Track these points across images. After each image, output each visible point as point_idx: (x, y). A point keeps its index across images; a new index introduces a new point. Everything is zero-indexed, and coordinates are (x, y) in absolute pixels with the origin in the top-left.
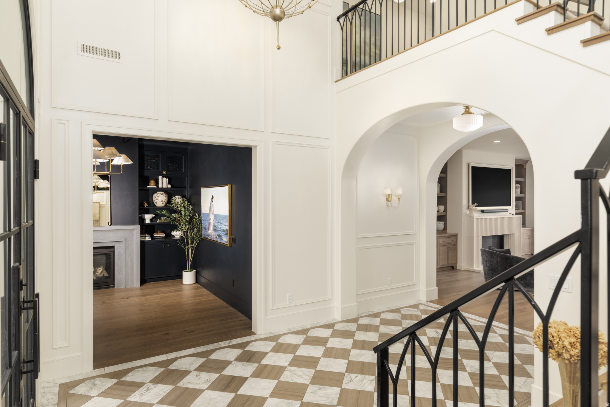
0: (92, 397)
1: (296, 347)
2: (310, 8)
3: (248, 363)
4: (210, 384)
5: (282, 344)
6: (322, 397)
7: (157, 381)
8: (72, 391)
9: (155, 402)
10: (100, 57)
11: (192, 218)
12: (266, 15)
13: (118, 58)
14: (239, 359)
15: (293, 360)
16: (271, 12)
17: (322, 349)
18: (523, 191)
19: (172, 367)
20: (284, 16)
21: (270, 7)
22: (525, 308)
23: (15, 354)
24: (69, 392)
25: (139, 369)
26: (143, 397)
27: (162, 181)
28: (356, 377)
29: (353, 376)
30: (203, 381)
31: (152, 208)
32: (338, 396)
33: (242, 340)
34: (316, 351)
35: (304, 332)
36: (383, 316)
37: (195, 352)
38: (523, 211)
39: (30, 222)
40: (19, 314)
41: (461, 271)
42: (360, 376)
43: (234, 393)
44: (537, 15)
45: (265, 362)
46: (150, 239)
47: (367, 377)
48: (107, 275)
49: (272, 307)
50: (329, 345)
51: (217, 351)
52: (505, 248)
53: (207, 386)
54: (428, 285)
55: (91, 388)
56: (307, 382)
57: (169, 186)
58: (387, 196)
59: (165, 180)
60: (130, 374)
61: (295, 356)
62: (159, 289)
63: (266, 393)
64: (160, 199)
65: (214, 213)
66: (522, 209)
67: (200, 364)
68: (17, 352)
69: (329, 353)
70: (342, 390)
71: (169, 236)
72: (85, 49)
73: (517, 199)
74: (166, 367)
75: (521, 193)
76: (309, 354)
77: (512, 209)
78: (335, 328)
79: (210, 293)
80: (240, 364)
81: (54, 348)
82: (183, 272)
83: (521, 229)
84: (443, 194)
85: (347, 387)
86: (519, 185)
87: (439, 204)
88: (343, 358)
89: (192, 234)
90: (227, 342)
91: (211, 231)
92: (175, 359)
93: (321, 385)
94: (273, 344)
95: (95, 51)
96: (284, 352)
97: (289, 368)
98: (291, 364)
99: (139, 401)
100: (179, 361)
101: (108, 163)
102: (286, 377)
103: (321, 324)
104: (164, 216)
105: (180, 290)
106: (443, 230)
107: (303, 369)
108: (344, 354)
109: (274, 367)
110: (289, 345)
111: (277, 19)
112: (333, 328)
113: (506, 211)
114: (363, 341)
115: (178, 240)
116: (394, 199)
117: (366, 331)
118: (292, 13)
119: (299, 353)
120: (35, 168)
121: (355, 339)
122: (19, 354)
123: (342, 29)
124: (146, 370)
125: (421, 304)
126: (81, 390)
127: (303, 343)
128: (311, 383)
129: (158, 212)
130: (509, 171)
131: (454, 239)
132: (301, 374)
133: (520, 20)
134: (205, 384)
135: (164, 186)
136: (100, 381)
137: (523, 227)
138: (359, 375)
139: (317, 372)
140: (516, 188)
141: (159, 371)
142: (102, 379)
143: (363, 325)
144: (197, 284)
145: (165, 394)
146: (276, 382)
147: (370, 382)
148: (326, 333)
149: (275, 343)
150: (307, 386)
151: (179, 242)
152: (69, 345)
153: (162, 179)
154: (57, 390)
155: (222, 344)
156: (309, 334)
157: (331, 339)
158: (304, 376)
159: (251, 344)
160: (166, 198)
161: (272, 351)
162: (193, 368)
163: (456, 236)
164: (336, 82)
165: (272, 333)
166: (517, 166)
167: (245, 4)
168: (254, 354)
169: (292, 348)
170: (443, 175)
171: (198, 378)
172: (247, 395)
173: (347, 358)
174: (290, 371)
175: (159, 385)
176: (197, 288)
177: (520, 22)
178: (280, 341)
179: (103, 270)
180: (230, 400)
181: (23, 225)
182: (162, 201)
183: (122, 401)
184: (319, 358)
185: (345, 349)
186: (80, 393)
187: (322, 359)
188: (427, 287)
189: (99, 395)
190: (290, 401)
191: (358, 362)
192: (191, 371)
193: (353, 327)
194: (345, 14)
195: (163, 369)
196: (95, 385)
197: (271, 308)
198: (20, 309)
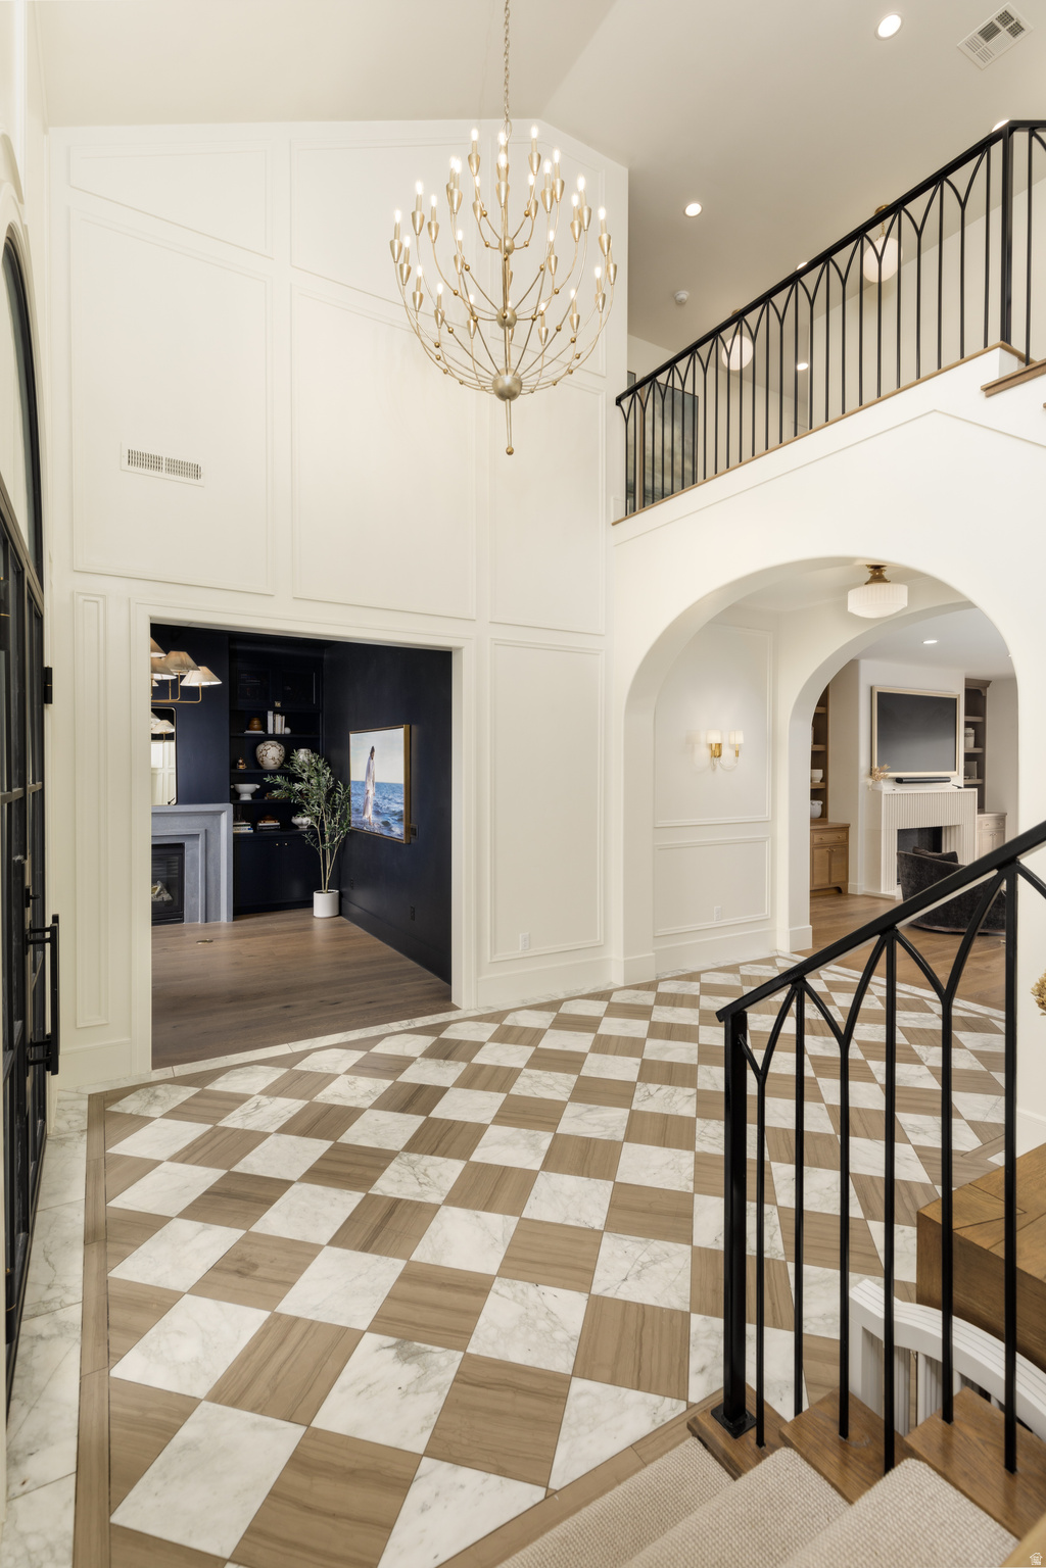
0: (152, 1119)
1: (538, 1034)
2: (571, 372)
3: (447, 1062)
4: (375, 1098)
5: (511, 1028)
6: (594, 1125)
7: (273, 1091)
8: (114, 1108)
9: (272, 1129)
10: (163, 474)
11: (331, 792)
12: (484, 388)
13: (197, 476)
14: (429, 1054)
15: (533, 1056)
16: (495, 382)
17: (590, 1037)
18: (980, 741)
19: (300, 1067)
20: (521, 389)
21: (494, 372)
22: (989, 967)
23: (18, 1024)
24: (108, 1109)
25: (239, 1070)
26: (248, 1121)
27: (274, 721)
28: (659, 1089)
29: (652, 1087)
30: (362, 1093)
31: (256, 772)
32: (625, 1124)
33: (433, 1020)
34: (579, 1042)
35: (553, 1006)
36: (706, 978)
37: (344, 1040)
38: (979, 781)
39: (39, 783)
40: (25, 952)
41: (855, 896)
42: (666, 1089)
43: (423, 1115)
44: (1026, 376)
45: (479, 1059)
46: (252, 831)
47: (680, 1089)
48: (170, 898)
49: (491, 957)
50: (602, 1030)
51: (387, 1038)
52: (943, 851)
53: (370, 1103)
54: (792, 922)
55: (149, 1103)
56: (564, 1098)
57: (288, 731)
58: (714, 746)
59: (280, 719)
60: (222, 1078)
61: (537, 1050)
62: (270, 926)
63: (486, 1117)
64: (271, 754)
65: (376, 781)
66: (978, 778)
67: (355, 1061)
68: (20, 1022)
69: (603, 1045)
70: (633, 1113)
71: (288, 826)
72: (134, 458)
73: (969, 757)
74: (290, 1067)
75: (975, 747)
76: (564, 1046)
77: (958, 777)
78: (613, 1000)
79: (366, 933)
80: (431, 1063)
81: (79, 1026)
82: (315, 895)
83: (977, 815)
84: (820, 748)
85: (642, 1109)
86: (971, 731)
87: (814, 766)
88: (630, 1054)
89: (330, 823)
90: (406, 1022)
91: (369, 815)
92: (307, 1053)
93: (590, 1103)
94: (493, 1027)
95: (153, 462)
96: (516, 1042)
97: (527, 1071)
98: (531, 1064)
99: (241, 1127)
100: (314, 1056)
101: (175, 682)
102: (522, 1087)
103: (585, 992)
104: (278, 787)
105: (309, 928)
106: (821, 817)
107: (554, 1074)
108: (632, 1047)
109: (497, 1069)
110: (525, 1029)
111: (507, 395)
112: (608, 1000)
113: (946, 780)
114: (668, 1024)
115: (304, 832)
116: (727, 752)
117: (674, 1005)
118: (535, 383)
119: (544, 1044)
120: (46, 683)
121: (653, 1019)
122: (24, 1026)
123: (627, 420)
124: (251, 1072)
125: (779, 957)
126: (129, 1105)
127: (551, 1027)
128: (573, 1099)
129: (267, 780)
130: (953, 702)
131: (842, 835)
132: (551, 1082)
133: (992, 389)
134: (366, 1099)
135: (278, 731)
136: (166, 1090)
137: (979, 812)
138: (664, 1086)
139: (581, 1079)
140: (966, 735)
141: (276, 1074)
142: (169, 1086)
143: (668, 994)
144: (342, 918)
145: (291, 1115)
146: (503, 1096)
147: (686, 1099)
148: (596, 1008)
149: (497, 1026)
150: (564, 1104)
151: (306, 836)
152: (104, 1022)
153: (274, 717)
154: (84, 1105)
155: (395, 1026)
156: (562, 1010)
157: (606, 1020)
158: (557, 1087)
159: (451, 1027)
160: (282, 752)
161: (492, 1039)
162: (341, 1069)
163: (845, 829)
164: (614, 524)
165: (490, 1008)
166: (968, 692)
167: (445, 367)
168: (458, 1045)
169: (533, 1036)
170: (822, 710)
171: (352, 1087)
172: (448, 1120)
173: (639, 1054)
174: (530, 1077)
175: (278, 1098)
176: (341, 925)
177: (991, 391)
178: (507, 1022)
179: (161, 890)
180: (416, 1128)
181: (28, 786)
182: (273, 759)
183: (210, 1126)
184: (585, 1055)
185: (634, 1038)
186: (128, 1112)
187: (590, 1056)
188: (791, 924)
189: (164, 1116)
190: (533, 1132)
191: (661, 1062)
192: (338, 1075)
193: (648, 998)
194: (632, 391)
195: (284, 1071)
196: (156, 1097)
197: (489, 961)
198: (25, 943)
